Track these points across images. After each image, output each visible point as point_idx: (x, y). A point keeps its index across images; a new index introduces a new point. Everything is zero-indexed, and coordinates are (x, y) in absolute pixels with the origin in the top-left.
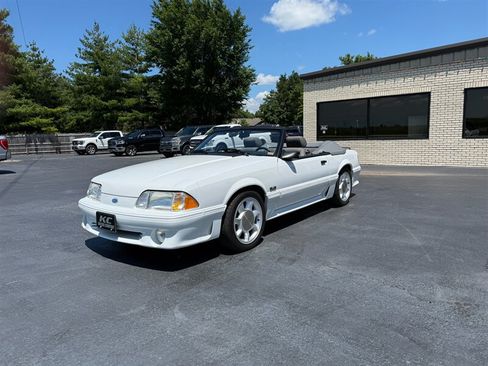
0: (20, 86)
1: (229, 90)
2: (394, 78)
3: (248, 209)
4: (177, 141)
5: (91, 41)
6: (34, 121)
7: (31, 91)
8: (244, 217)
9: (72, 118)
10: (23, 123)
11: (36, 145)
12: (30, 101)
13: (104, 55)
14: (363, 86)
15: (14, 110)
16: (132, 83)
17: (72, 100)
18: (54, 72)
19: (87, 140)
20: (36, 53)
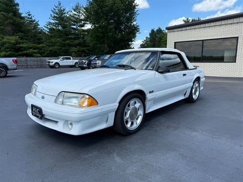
0: (23, 34)
5: (56, 11)
6: (30, 51)
9: (48, 50)
11: (30, 63)
12: (27, 41)
13: (63, 18)
15: (20, 45)
18: (39, 26)
19: (55, 61)
20: (30, 17)
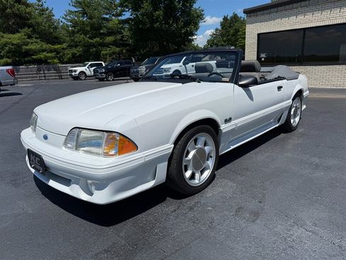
0: (31, 29)
1: (183, 28)
2: (331, 8)
3: (199, 146)
4: (143, 69)
6: (42, 56)
7: (39, 33)
8: (194, 156)
9: (69, 53)
10: (34, 57)
11: (45, 74)
12: (38, 41)
13: (90, 3)
14: (301, 17)
15: (27, 47)
16: (110, 25)
17: (68, 39)
18: (55, 18)
19: (79, 69)
20: (41, 3)
